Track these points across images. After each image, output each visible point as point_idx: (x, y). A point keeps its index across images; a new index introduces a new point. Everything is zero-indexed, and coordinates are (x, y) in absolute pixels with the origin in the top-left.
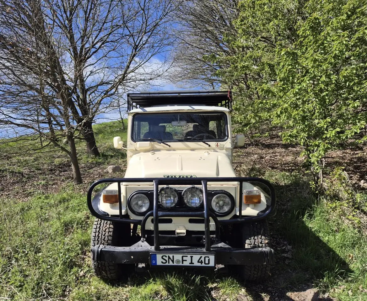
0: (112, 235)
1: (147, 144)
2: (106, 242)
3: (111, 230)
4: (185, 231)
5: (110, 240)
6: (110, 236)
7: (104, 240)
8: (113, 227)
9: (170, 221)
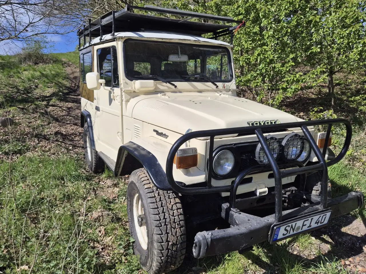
0: (182, 212)
1: (150, 84)
2: (178, 224)
3: (179, 206)
4: (266, 189)
5: (182, 220)
6: (181, 214)
7: (174, 222)
8: (179, 201)
9: (250, 180)
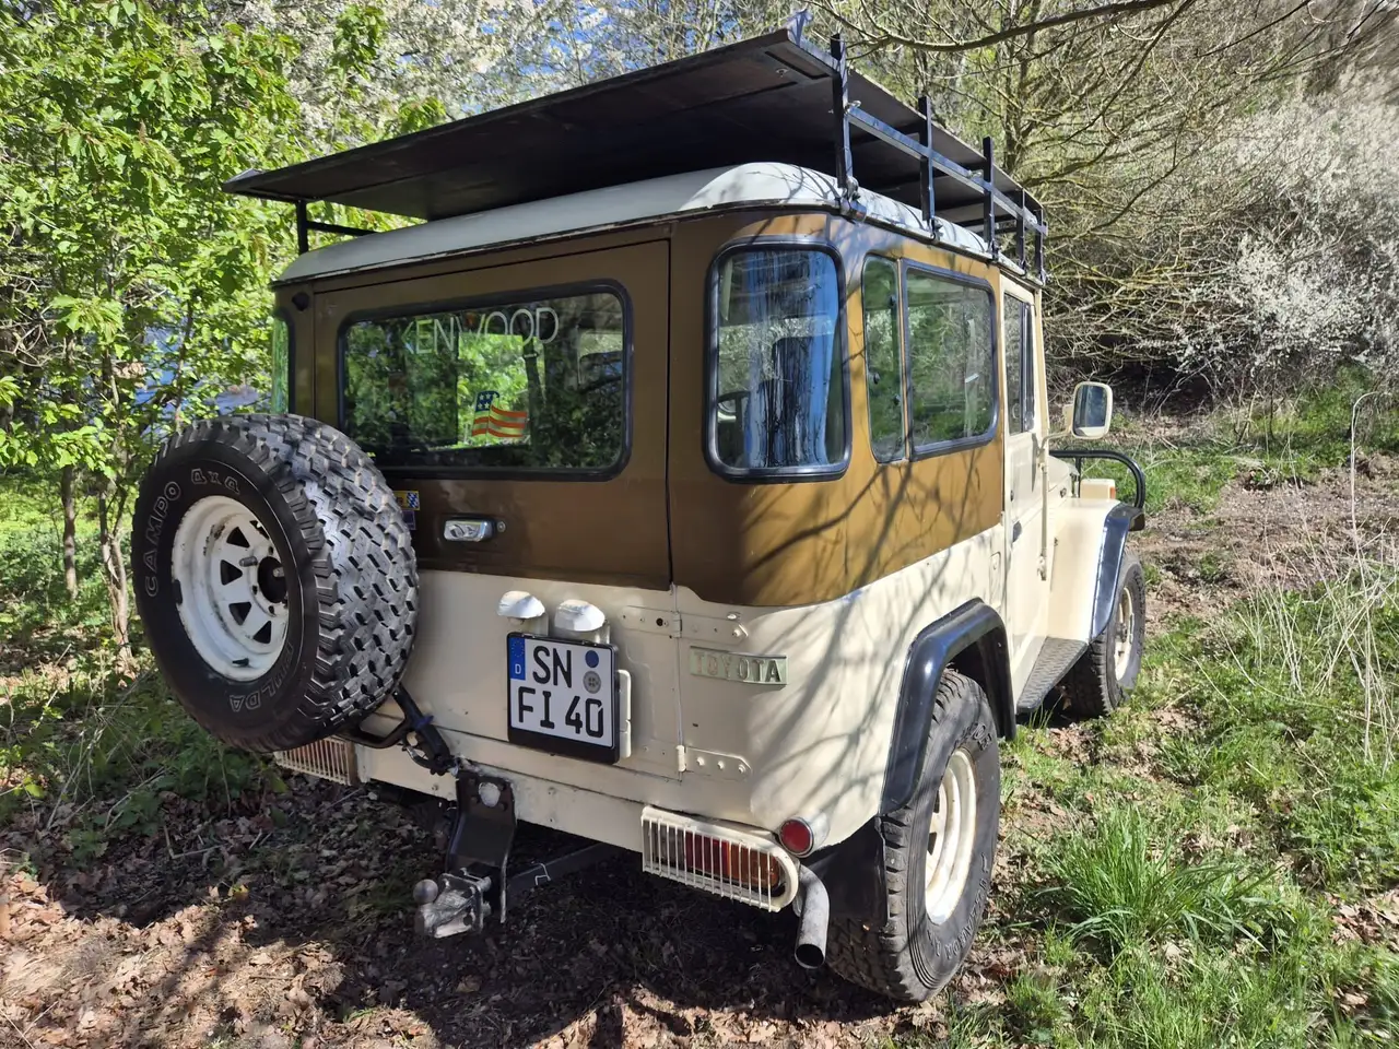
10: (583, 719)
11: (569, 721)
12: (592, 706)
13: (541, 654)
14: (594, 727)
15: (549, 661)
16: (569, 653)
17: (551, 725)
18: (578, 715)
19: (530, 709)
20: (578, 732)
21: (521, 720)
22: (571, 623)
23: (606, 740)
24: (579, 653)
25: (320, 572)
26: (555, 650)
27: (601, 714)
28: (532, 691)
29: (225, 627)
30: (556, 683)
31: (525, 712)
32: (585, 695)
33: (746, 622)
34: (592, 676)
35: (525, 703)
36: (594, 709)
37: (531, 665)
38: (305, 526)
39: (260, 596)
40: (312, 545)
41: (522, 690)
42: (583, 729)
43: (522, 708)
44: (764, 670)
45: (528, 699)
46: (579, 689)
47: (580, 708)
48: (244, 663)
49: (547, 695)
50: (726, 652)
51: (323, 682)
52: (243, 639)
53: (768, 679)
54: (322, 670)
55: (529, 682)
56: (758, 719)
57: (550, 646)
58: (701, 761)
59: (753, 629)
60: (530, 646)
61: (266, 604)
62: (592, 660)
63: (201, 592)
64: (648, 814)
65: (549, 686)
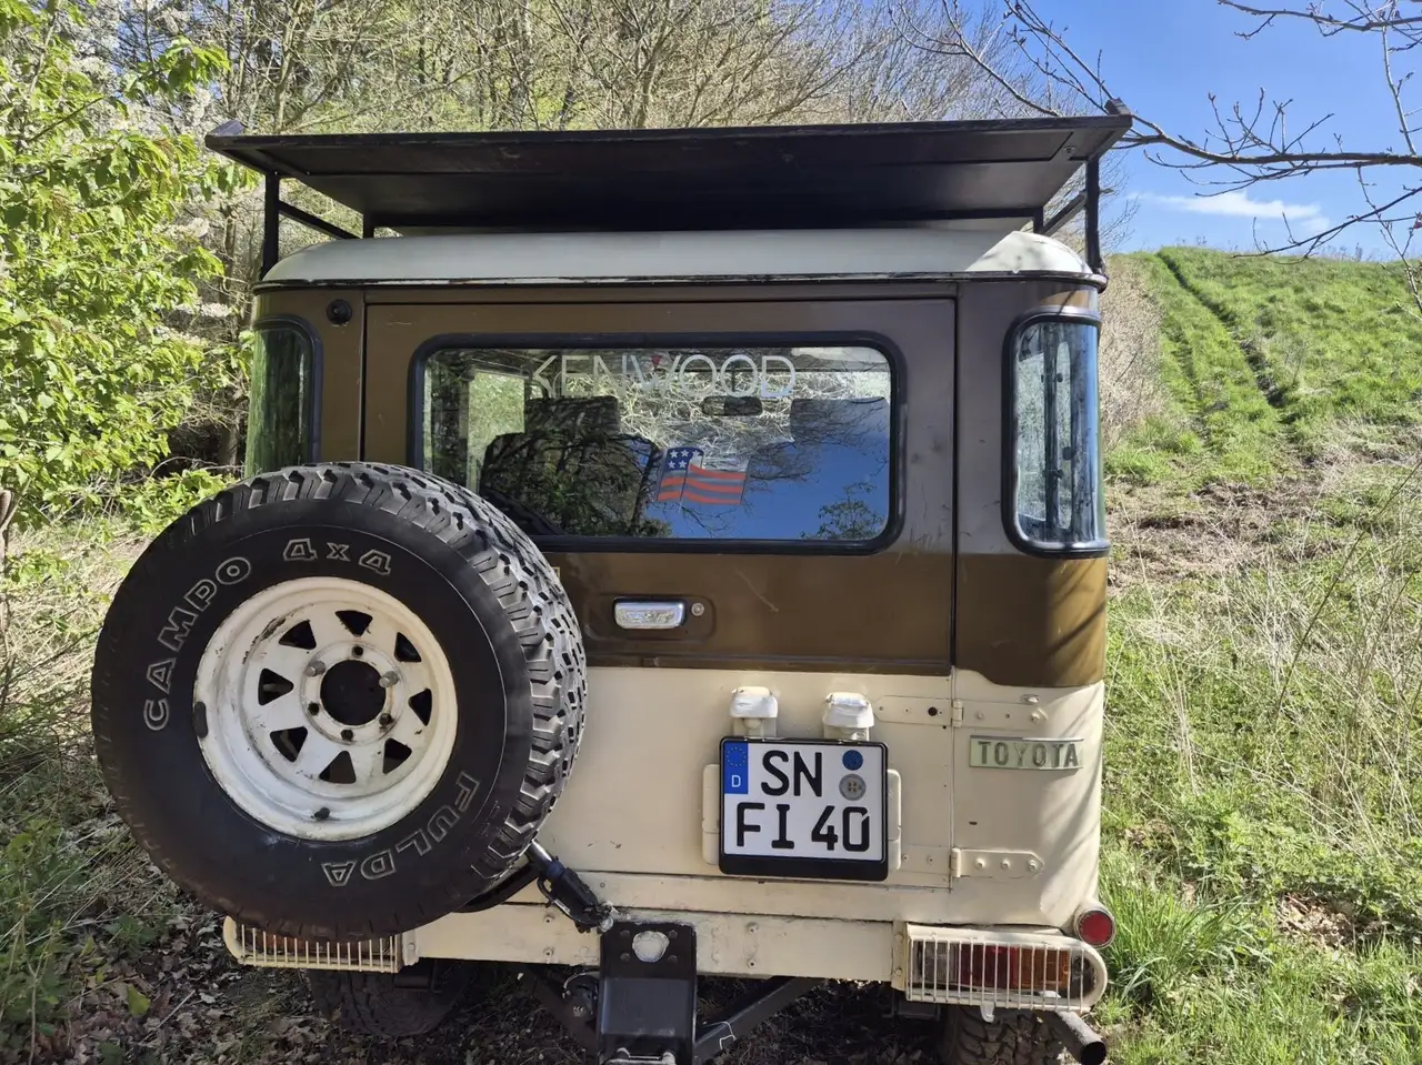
10: (839, 832)
11: (816, 836)
12: (852, 815)
13: (776, 761)
14: (855, 839)
15: (788, 769)
16: (818, 757)
17: (790, 845)
18: (831, 829)
19: (756, 828)
20: (831, 847)
21: (740, 842)
22: (854, 719)
23: (873, 853)
24: (833, 757)
25: (538, 676)
26: (797, 755)
27: (865, 825)
28: (761, 806)
29: (268, 765)
30: (797, 792)
31: (746, 834)
32: (841, 803)
33: (1044, 703)
34: (852, 780)
35: (746, 822)
36: (855, 819)
37: (757, 774)
38: (516, 615)
39: (324, 718)
40: (527, 641)
41: (742, 807)
42: (839, 845)
43: (742, 828)
44: (1063, 753)
45: (751, 817)
46: (832, 795)
47: (835, 820)
48: (323, 815)
49: (783, 809)
50: (1020, 739)
51: (520, 824)
52: (303, 782)
53: (1067, 764)
54: (522, 808)
55: (755, 794)
56: (1050, 809)
57: (789, 750)
58: (982, 861)
59: (1052, 712)
60: (756, 753)
61: (336, 728)
62: (853, 761)
63: (230, 716)
64: (915, 933)
65: (787, 798)
